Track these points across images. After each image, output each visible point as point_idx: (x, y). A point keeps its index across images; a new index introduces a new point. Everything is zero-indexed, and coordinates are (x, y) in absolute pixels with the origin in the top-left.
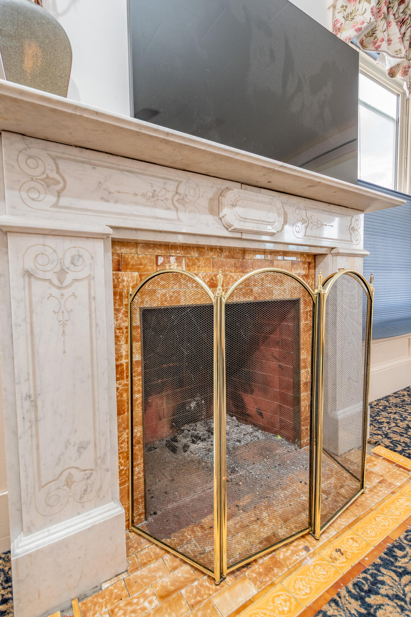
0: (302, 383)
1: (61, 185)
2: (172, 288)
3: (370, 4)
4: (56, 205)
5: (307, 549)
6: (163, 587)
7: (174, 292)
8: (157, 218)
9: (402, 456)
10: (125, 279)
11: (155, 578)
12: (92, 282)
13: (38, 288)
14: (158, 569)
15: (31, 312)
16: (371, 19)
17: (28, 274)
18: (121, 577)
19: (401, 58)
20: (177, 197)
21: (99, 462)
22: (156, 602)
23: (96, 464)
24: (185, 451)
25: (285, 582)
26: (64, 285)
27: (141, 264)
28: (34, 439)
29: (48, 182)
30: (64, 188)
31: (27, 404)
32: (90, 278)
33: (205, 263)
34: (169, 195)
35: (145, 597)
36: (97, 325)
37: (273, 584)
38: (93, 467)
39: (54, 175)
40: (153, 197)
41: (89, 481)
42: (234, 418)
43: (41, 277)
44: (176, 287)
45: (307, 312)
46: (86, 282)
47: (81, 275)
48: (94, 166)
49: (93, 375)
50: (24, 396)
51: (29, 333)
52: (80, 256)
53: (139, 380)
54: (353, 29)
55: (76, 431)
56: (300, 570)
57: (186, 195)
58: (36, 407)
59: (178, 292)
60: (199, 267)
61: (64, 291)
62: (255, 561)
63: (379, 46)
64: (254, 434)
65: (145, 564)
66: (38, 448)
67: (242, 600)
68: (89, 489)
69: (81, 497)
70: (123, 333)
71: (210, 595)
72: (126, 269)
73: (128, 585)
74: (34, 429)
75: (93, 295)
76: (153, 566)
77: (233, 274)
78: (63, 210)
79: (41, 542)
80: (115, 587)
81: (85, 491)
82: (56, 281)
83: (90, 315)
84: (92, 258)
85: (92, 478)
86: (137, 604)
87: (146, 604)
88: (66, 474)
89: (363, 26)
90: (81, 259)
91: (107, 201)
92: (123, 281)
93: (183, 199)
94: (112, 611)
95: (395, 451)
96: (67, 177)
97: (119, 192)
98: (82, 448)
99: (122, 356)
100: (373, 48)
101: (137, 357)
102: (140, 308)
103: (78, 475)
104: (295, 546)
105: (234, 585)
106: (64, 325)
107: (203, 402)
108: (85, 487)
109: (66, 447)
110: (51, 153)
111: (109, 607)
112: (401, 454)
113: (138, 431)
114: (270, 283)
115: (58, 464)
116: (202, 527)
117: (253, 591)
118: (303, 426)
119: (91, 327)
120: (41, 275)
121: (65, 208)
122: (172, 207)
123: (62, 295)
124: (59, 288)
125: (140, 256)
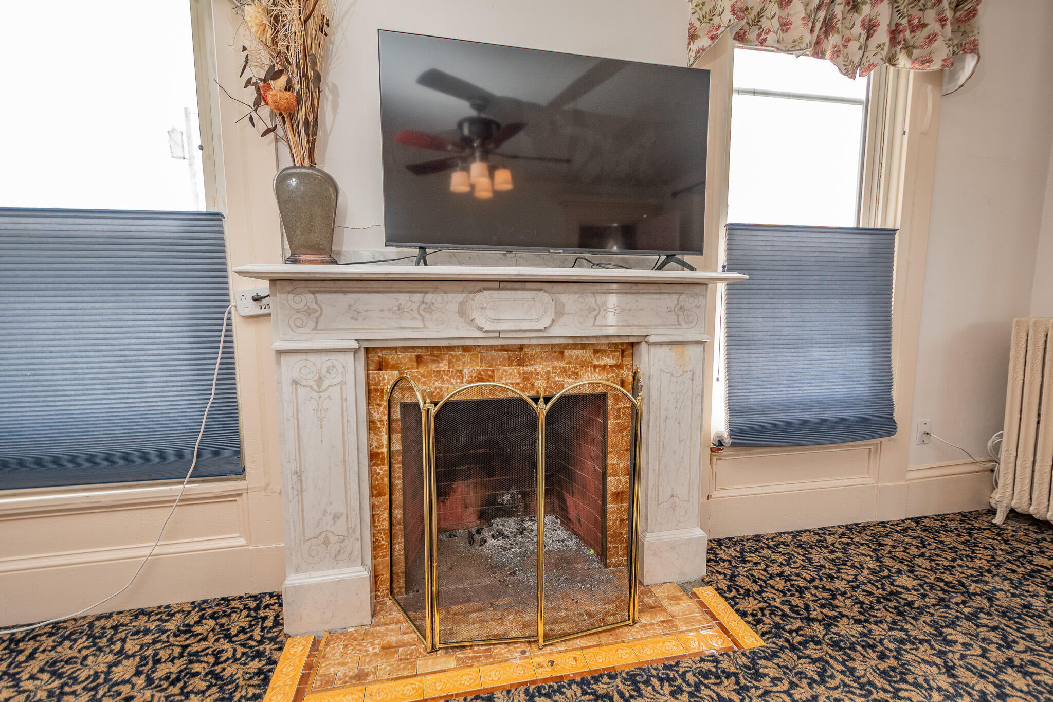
0: (609, 492)
1: (318, 313)
2: (434, 384)
4: (315, 329)
5: (524, 652)
6: (389, 642)
7: (436, 388)
8: (403, 328)
9: (726, 604)
10: (386, 377)
11: (387, 635)
12: (344, 386)
13: (302, 392)
14: (393, 630)
15: (298, 410)
16: (730, 20)
17: (295, 382)
18: (364, 627)
19: (801, 50)
20: (424, 306)
21: (350, 531)
22: (378, 650)
23: (348, 532)
24: (481, 545)
25: (481, 668)
26: (322, 389)
27: (401, 363)
28: (300, 504)
29: (308, 312)
30: (321, 315)
31: (295, 477)
32: (343, 383)
33: (471, 359)
34: (415, 306)
35: (372, 644)
36: (348, 421)
37: (471, 666)
38: (345, 534)
39: (314, 306)
40: (399, 309)
41: (342, 545)
42: (558, 521)
43: (305, 384)
44: (439, 384)
45: (619, 409)
46: (339, 386)
47: (335, 381)
48: (345, 292)
49: (345, 462)
50: (293, 471)
51: (296, 426)
52: (334, 366)
53: (399, 467)
54: (707, 37)
55: (331, 504)
56: (504, 664)
57: (433, 304)
58: (301, 481)
59: (441, 389)
60: (464, 363)
61: (321, 394)
62: (471, 646)
63: (765, 40)
64: (566, 542)
65: (385, 624)
66: (303, 511)
67: (438, 668)
68: (342, 552)
69: (336, 556)
70: (384, 425)
71: (418, 657)
72: (386, 368)
73: (366, 634)
74: (299, 496)
75: (344, 397)
76: (390, 627)
77: (506, 368)
78: (320, 332)
79: (303, 581)
80: (356, 633)
81: (339, 552)
82: (315, 387)
83: (342, 413)
84: (344, 367)
85: (345, 543)
86: (365, 646)
87: (371, 649)
88: (324, 535)
89: (719, 32)
90: (335, 369)
91: (357, 320)
92: (384, 379)
93: (429, 307)
94: (346, 645)
95: (723, 596)
96: (323, 306)
97: (366, 311)
98: (336, 517)
99: (383, 445)
100: (757, 43)
101: (397, 447)
102: (401, 403)
103: (333, 539)
104: (515, 648)
105: (441, 657)
106: (322, 420)
107: (520, 496)
108: (339, 549)
109: (324, 515)
110: (310, 289)
111: (346, 643)
112: (727, 601)
113: (398, 513)
114: (559, 375)
115: (317, 526)
116: (448, 612)
117: (453, 665)
118: (611, 542)
119: (343, 423)
120: (304, 382)
121: (322, 330)
122: (418, 316)
123: (320, 397)
124: (318, 392)
125: (400, 356)
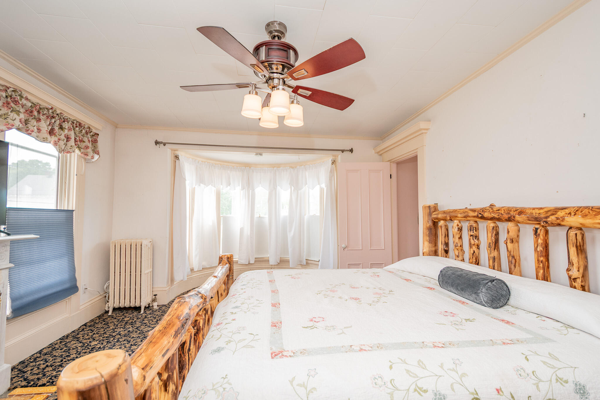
3: (19, 116)
9: (32, 387)
95: (28, 387)
